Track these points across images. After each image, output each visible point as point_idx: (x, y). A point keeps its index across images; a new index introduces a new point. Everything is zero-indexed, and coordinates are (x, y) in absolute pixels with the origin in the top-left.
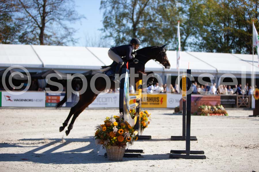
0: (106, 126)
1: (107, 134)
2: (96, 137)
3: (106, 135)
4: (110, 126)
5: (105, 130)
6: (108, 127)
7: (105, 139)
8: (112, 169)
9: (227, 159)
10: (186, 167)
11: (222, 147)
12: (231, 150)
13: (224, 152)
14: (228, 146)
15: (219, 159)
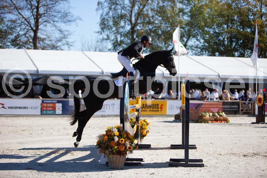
0: (107, 136)
1: (109, 143)
2: (97, 147)
3: (108, 144)
4: (111, 136)
5: (106, 140)
6: (109, 137)
7: (107, 148)
8: (114, 177)
9: (225, 167)
10: (185, 175)
11: (220, 156)
12: (229, 158)
13: (222, 160)
14: (227, 154)
15: (217, 167)
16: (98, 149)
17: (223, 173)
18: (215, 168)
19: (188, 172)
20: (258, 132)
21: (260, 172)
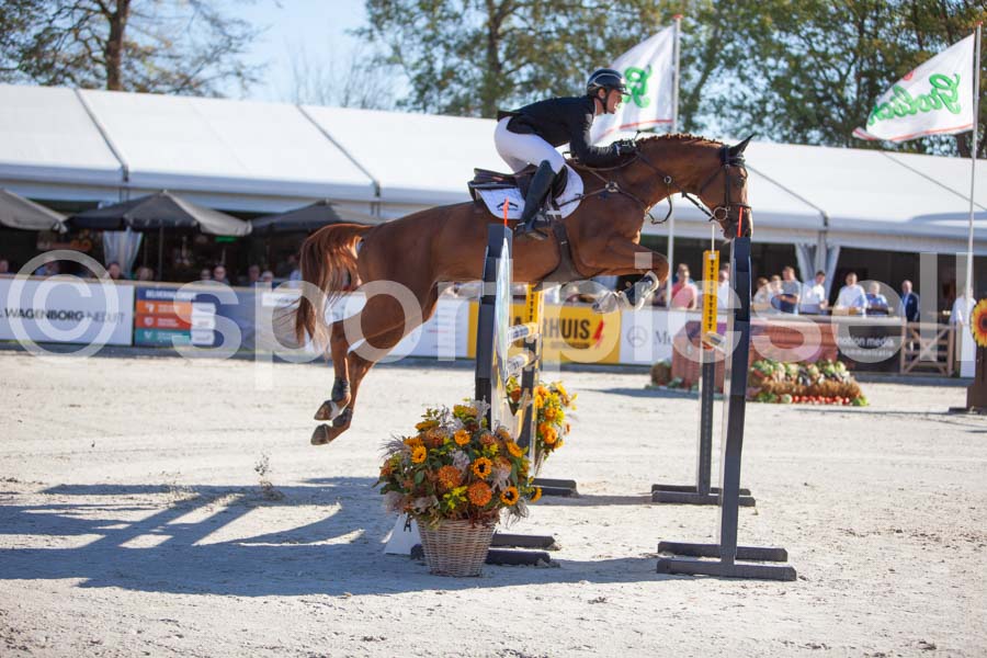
0: (425, 445)
1: (430, 474)
2: (383, 484)
3: (426, 478)
4: (441, 446)
5: (421, 460)
6: (433, 450)
7: (420, 492)
8: (451, 610)
10: (724, 609)
16: (386, 497)
19: (736, 600)
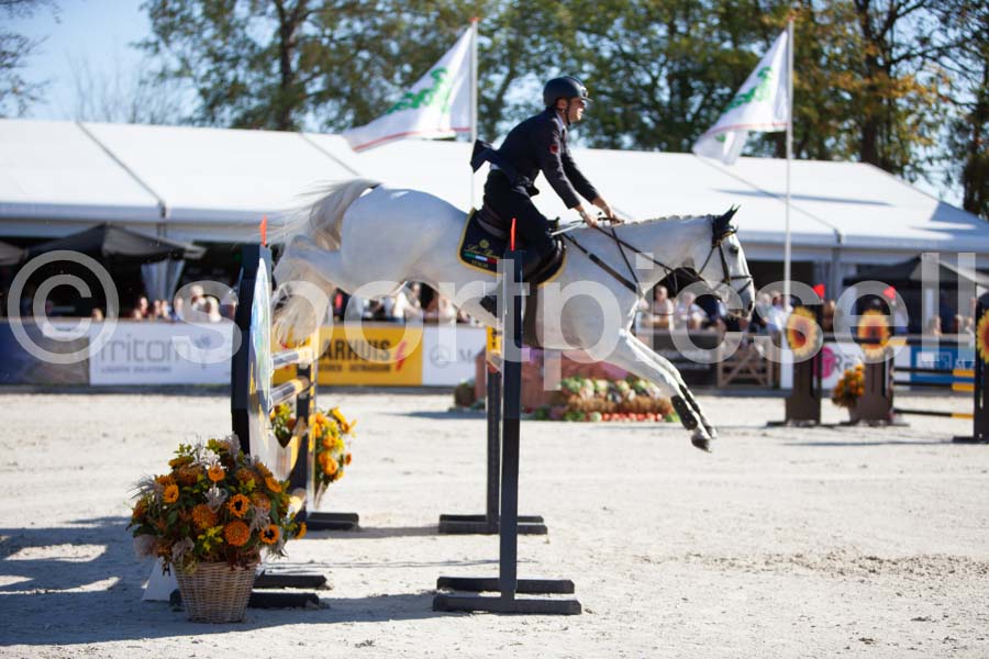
0: (178, 483)
1: (184, 515)
2: (138, 526)
3: (179, 519)
4: (194, 483)
5: (174, 499)
6: (186, 488)
7: (175, 536)
9: (666, 613)
10: (501, 648)
11: (647, 566)
12: (682, 575)
13: (654, 584)
14: (671, 558)
15: (635, 616)
16: (139, 539)
17: (659, 642)
18: (625, 618)
19: (514, 637)
20: (793, 462)
21: (812, 640)
